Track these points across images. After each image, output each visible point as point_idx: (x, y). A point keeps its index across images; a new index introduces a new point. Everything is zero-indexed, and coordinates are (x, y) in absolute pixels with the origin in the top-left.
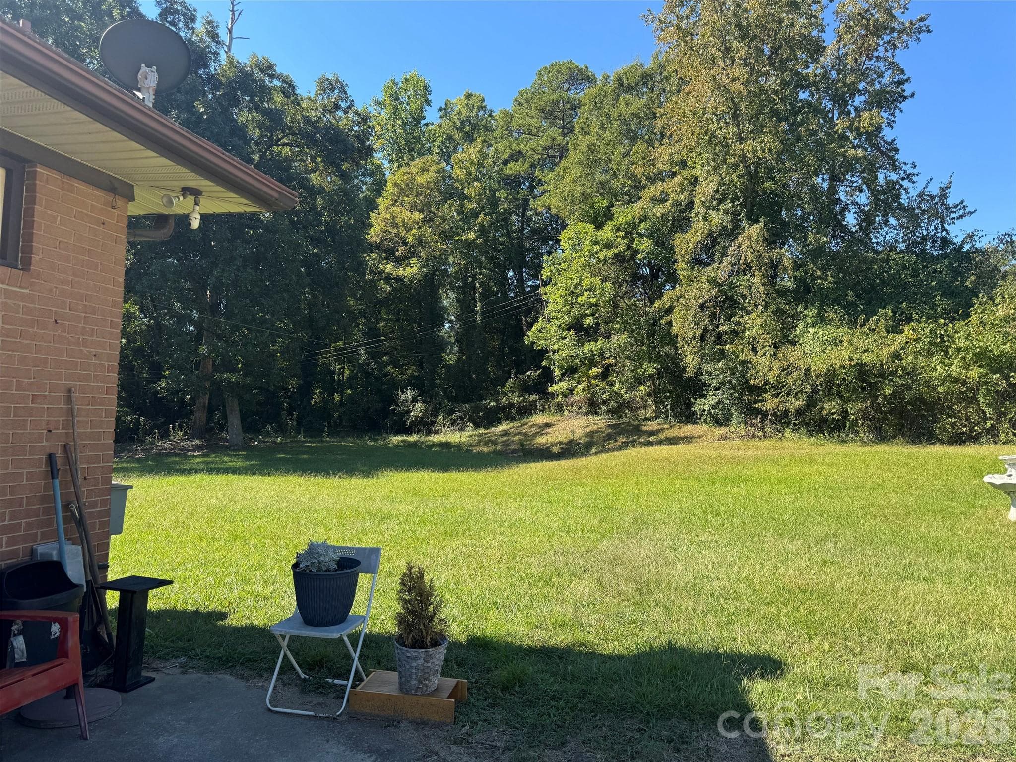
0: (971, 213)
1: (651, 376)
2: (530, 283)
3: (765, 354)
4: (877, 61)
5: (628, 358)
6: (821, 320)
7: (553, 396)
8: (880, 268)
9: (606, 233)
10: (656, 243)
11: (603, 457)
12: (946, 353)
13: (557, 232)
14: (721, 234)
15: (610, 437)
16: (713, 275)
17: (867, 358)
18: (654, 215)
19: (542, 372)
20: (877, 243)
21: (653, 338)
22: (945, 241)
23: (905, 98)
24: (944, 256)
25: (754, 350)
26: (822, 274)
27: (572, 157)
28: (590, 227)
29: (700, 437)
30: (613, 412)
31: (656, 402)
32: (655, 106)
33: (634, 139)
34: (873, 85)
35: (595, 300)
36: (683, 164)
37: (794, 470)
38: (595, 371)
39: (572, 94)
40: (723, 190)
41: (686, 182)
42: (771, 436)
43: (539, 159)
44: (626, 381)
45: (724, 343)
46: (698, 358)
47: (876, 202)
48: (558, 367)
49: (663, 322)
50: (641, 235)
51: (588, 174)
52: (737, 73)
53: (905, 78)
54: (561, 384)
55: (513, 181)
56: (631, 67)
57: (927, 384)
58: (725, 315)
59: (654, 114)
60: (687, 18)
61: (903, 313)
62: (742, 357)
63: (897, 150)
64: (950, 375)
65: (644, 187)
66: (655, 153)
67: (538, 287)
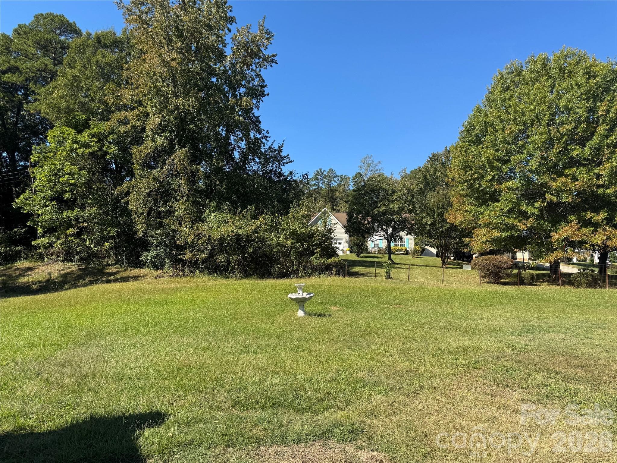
0: (291, 162)
1: (113, 237)
2: (21, 163)
3: (186, 227)
4: (252, 71)
5: (97, 223)
6: (218, 209)
7: (36, 247)
8: (250, 184)
9: (84, 137)
10: (120, 150)
11: (72, 291)
12: (278, 232)
13: (46, 129)
14: (162, 151)
15: (80, 277)
16: (157, 175)
17: (241, 232)
18: (119, 131)
19: (28, 230)
20: (249, 170)
21: (116, 211)
22: (280, 174)
23: (264, 95)
24: (279, 181)
25: (180, 224)
26: (220, 183)
27: (60, 81)
28: (72, 131)
29: (144, 276)
30: (84, 260)
31: (116, 254)
32: (123, 62)
33: (107, 79)
34: (249, 84)
35: (73, 181)
36: (140, 103)
37: (197, 295)
38: (71, 231)
39: (63, 38)
40: (164, 124)
41: (141, 115)
42: (187, 275)
43: (33, 76)
44: (94, 239)
45: (161, 218)
46: (145, 226)
47: (249, 148)
48: (41, 227)
49: (123, 201)
50: (110, 143)
51: (72, 95)
52: (175, 56)
53: (265, 84)
54: (42, 239)
55: (10, 87)
56: (107, 33)
57: (269, 247)
58: (163, 201)
59: (122, 67)
60: (146, 13)
61: (260, 209)
62: (173, 227)
63: (260, 122)
64: (279, 243)
65: (113, 112)
66: (121, 92)
67: (27, 167)
